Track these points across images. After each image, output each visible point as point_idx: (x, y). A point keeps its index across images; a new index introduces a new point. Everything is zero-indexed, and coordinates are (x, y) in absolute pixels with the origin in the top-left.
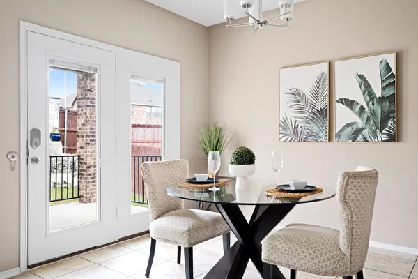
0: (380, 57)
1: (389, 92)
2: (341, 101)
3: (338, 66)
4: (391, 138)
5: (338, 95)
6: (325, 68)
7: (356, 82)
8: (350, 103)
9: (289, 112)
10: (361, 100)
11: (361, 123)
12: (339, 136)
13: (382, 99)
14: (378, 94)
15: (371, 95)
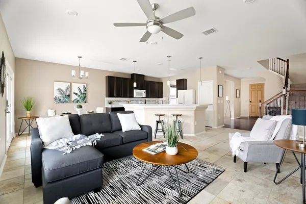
0: (83, 84)
1: (85, 92)
2: (74, 93)
3: (73, 84)
4: (86, 102)
5: (73, 91)
6: (69, 84)
7: (78, 89)
8: (76, 94)
9: (57, 94)
10: (79, 93)
11: (79, 99)
12: (73, 102)
13: (83, 94)
14: (83, 92)
15: (81, 93)
